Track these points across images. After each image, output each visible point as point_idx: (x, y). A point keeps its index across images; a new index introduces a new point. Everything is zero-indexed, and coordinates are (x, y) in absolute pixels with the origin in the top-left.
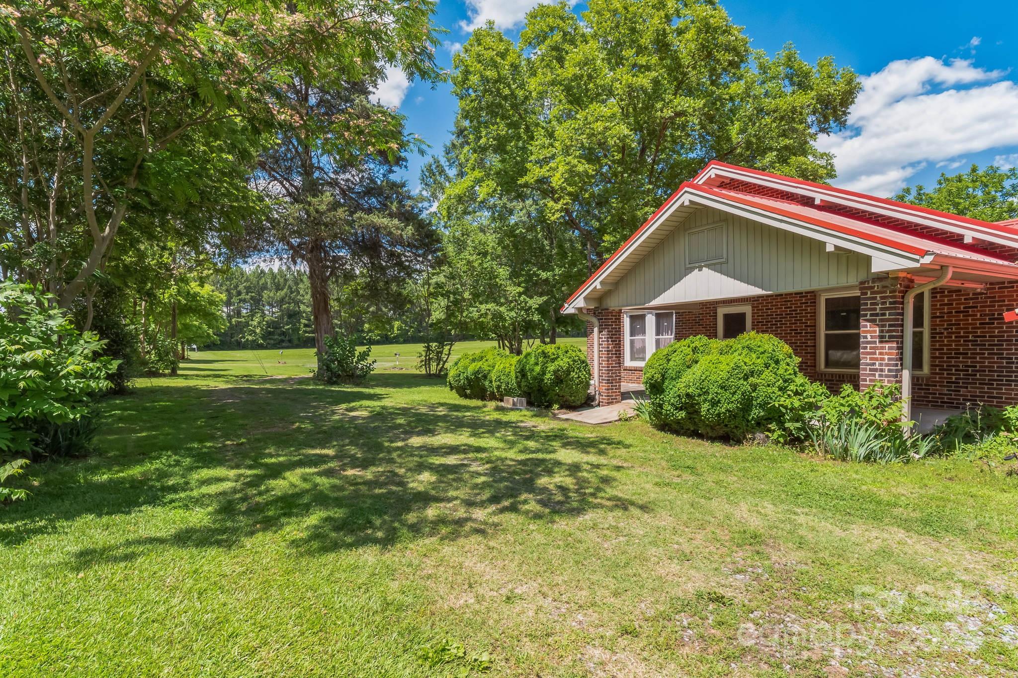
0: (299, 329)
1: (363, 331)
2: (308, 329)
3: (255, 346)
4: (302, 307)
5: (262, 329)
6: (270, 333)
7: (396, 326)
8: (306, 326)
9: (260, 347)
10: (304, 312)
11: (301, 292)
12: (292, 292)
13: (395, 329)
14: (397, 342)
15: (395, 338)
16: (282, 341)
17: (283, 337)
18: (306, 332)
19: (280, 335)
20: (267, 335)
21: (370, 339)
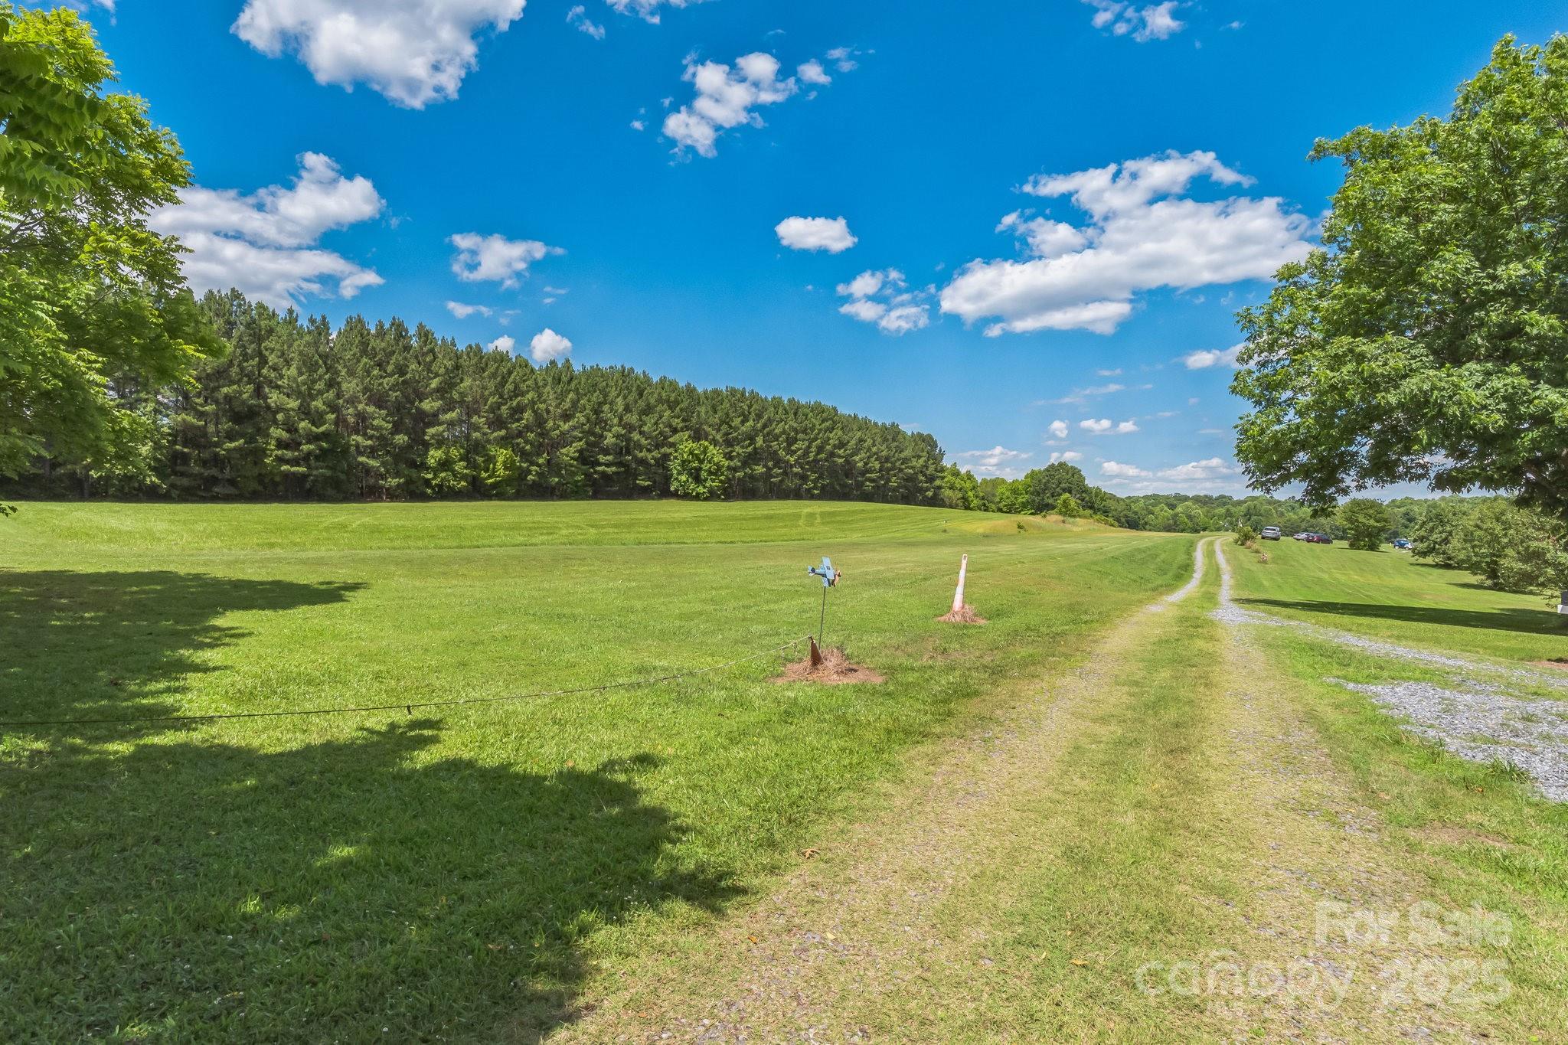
0: (263, 452)
1: (424, 466)
2: (288, 454)
3: (131, 491)
4: (274, 398)
5: (157, 446)
6: (177, 458)
7: (500, 459)
8: (281, 444)
9: (152, 495)
10: (279, 409)
11: (272, 359)
12: (246, 357)
13: (499, 465)
14: (501, 496)
15: (494, 486)
16: (214, 481)
17: (214, 472)
18: (281, 460)
19: (205, 463)
20: (171, 464)
21: (440, 486)
